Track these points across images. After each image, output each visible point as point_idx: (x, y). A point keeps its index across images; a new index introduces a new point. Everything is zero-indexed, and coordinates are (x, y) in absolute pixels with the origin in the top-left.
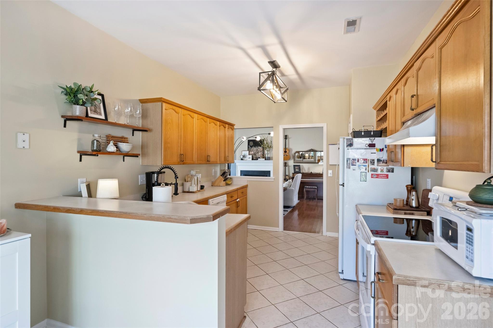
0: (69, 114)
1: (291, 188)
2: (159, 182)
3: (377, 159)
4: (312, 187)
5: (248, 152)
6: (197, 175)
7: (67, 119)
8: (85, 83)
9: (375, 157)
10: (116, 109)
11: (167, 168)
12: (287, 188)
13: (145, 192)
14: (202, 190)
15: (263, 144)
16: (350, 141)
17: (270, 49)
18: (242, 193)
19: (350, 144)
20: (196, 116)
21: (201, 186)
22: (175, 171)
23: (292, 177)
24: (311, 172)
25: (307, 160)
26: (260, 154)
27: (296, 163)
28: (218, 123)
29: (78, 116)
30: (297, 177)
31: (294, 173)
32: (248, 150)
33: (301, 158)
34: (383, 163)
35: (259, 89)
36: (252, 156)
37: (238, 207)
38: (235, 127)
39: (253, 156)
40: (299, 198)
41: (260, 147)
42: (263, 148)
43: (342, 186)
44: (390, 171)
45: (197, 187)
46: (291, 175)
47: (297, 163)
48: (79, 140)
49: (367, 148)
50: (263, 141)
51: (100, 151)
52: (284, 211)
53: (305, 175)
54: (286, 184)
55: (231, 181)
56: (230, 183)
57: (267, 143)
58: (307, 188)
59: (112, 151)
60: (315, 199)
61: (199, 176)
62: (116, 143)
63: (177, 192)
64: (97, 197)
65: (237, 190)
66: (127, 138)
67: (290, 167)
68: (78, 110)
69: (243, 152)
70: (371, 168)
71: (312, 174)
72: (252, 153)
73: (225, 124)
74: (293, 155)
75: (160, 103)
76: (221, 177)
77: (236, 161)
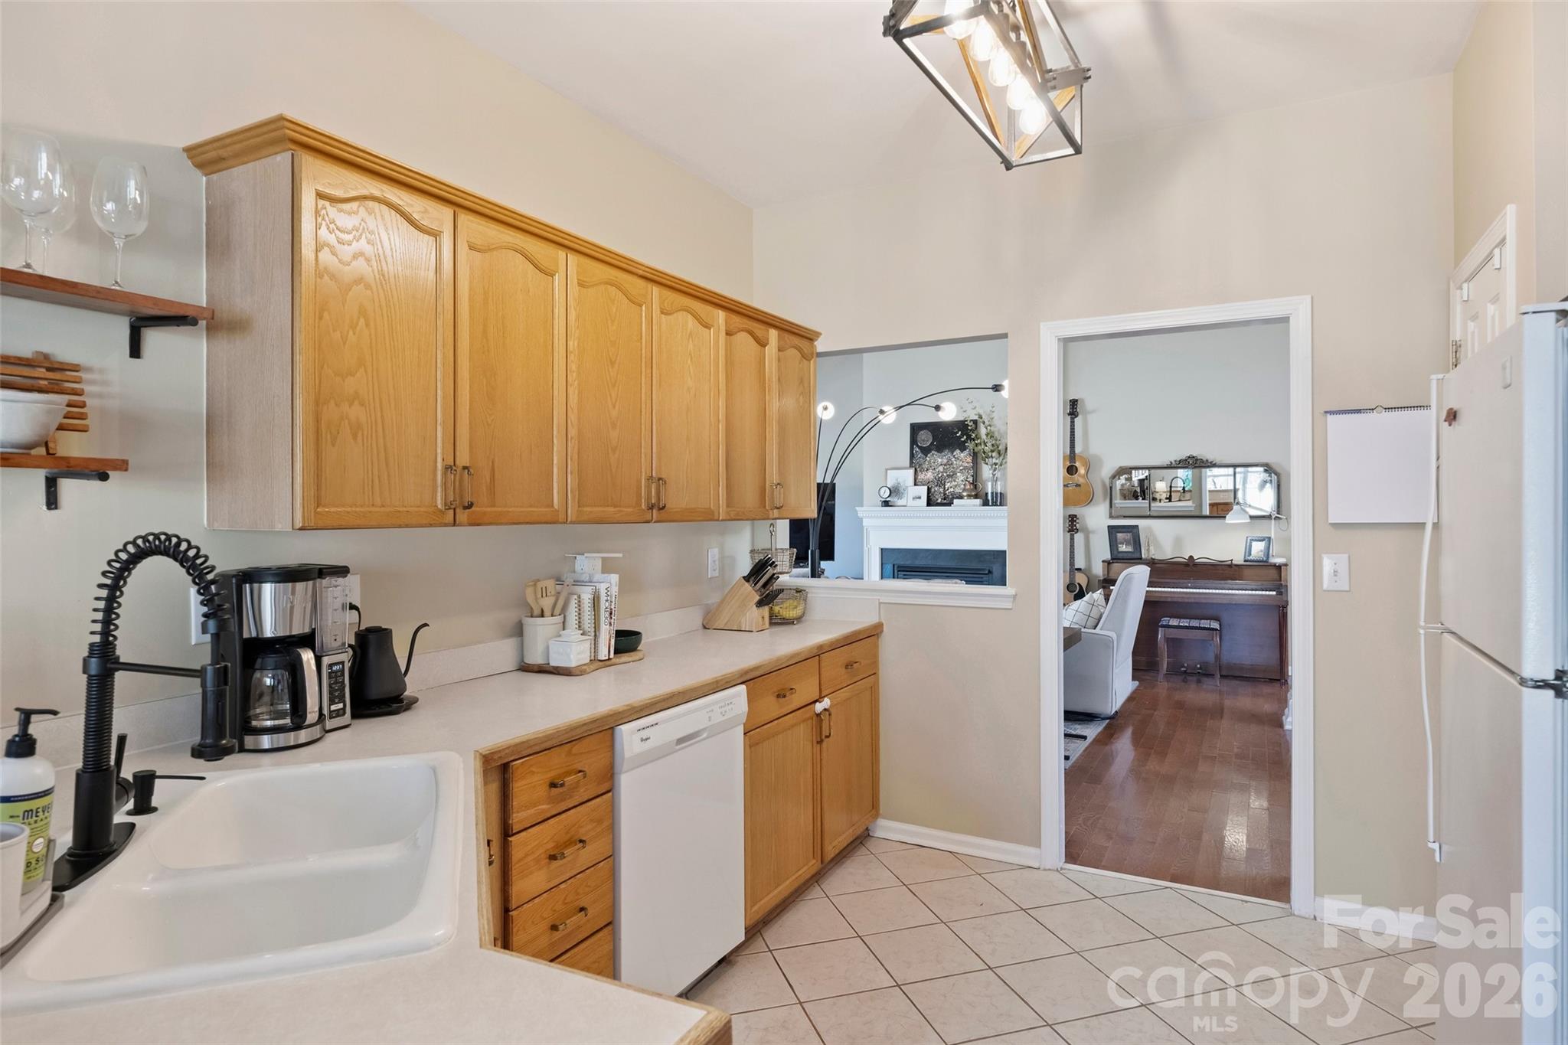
1: (1101, 629)
4: (1195, 623)
5: (911, 471)
12: (1083, 630)
15: (974, 440)
18: (849, 666)
20: (567, 262)
21: (619, 634)
23: (1102, 578)
24: (1191, 557)
25: (1162, 504)
26: (959, 482)
27: (1118, 517)
30: (1129, 578)
31: (1112, 559)
32: (911, 466)
33: (1136, 498)
36: (926, 487)
37: (820, 742)
38: (821, 346)
39: (933, 490)
40: (1137, 671)
41: (962, 452)
42: (975, 455)
45: (589, 643)
46: (1098, 570)
47: (1125, 517)
50: (974, 426)
52: (1066, 735)
53: (1163, 571)
54: (1075, 613)
56: (792, 614)
57: (990, 435)
58: (1172, 629)
60: (1212, 675)
61: (608, 586)
65: (819, 653)
66: (80, 367)
67: (1091, 535)
69: (889, 471)
71: (1196, 565)
72: (930, 475)
73: (763, 327)
74: (1104, 485)
75: (288, 154)
76: (747, 587)
77: (861, 511)
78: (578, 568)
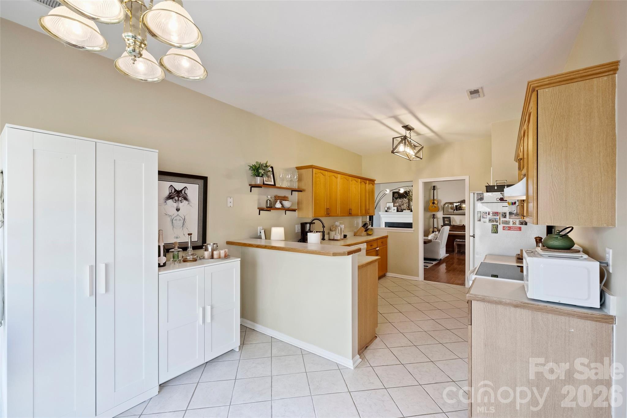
0: (253, 183)
1: (437, 241)
2: (311, 230)
3: (509, 212)
5: (393, 203)
6: (340, 225)
7: (252, 186)
8: (263, 161)
9: (507, 210)
10: (281, 176)
11: (318, 219)
13: (300, 238)
14: (345, 239)
15: (408, 196)
16: (481, 195)
17: (402, 118)
18: (382, 242)
19: (481, 198)
20: (339, 176)
21: (344, 235)
22: (323, 222)
24: (463, 224)
26: (405, 206)
27: (445, 215)
28: (359, 180)
29: (259, 185)
30: (445, 229)
31: (444, 225)
32: (393, 202)
34: (515, 216)
35: (393, 152)
36: (396, 207)
38: (376, 182)
39: (398, 208)
40: (447, 252)
41: (405, 199)
42: (409, 200)
43: (473, 237)
44: (524, 223)
45: (340, 236)
46: (440, 227)
47: (447, 215)
48: (259, 200)
49: (498, 202)
50: (408, 193)
51: (271, 207)
53: (454, 228)
54: (431, 236)
55: (372, 232)
56: (371, 233)
57: (412, 195)
58: (458, 241)
59: (278, 207)
61: (343, 226)
62: (281, 201)
63: (324, 238)
64: (271, 239)
65: (377, 239)
66: (288, 197)
67: (439, 219)
68: (259, 180)
69: (387, 203)
70: (502, 221)
72: (397, 204)
73: (366, 181)
74: (442, 207)
75: (312, 169)
76: (363, 228)
77: (380, 213)
78: (336, 224)
